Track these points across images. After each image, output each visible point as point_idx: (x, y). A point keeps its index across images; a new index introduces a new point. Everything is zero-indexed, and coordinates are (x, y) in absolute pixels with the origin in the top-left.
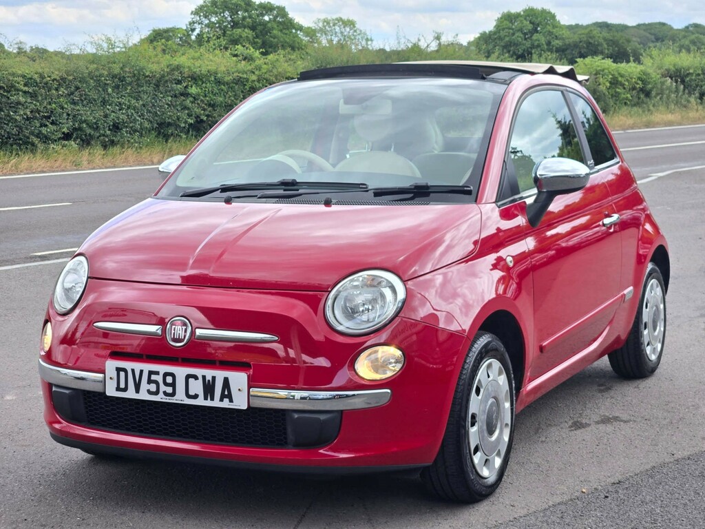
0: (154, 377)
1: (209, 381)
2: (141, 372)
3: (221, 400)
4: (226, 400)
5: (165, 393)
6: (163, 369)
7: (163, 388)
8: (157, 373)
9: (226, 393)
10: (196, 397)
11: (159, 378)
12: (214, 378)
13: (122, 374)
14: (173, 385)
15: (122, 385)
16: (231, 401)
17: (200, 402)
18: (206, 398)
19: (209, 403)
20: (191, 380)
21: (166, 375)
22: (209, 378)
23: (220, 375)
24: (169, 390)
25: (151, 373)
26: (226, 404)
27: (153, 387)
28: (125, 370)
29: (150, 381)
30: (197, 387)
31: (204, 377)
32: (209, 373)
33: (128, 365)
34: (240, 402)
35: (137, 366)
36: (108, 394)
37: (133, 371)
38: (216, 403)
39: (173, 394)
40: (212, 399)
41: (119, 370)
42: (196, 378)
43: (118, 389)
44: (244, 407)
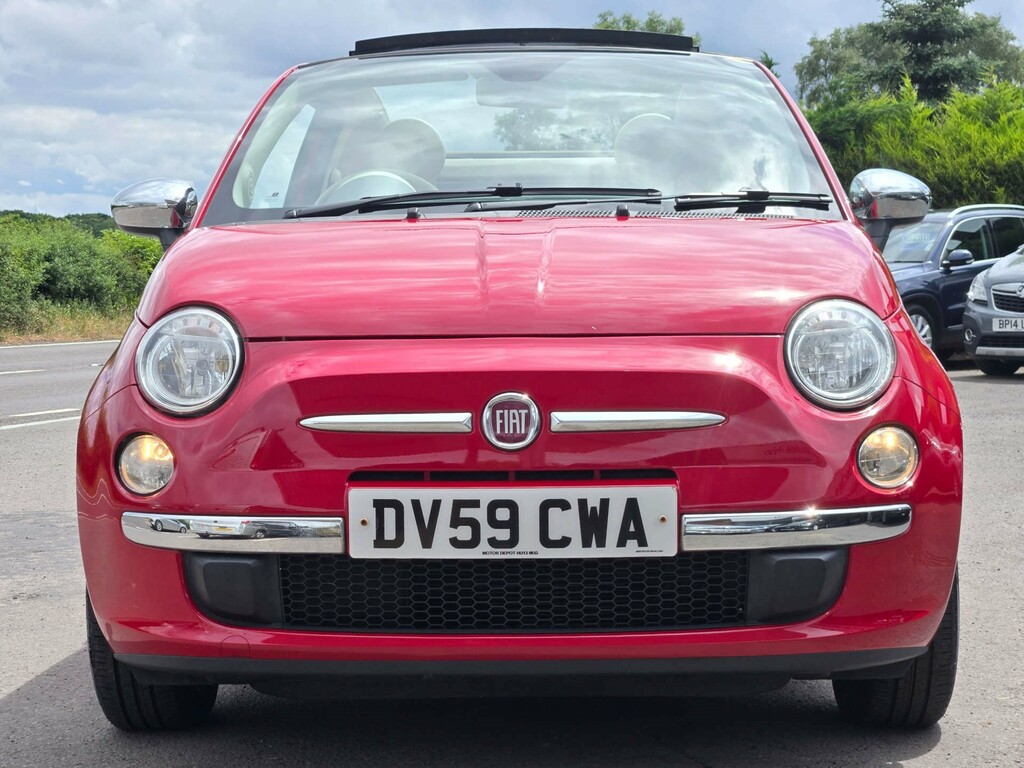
0: (465, 513)
1: (594, 509)
2: (436, 504)
3: (621, 543)
4: (632, 544)
5: (493, 542)
6: (486, 494)
7: (487, 531)
8: (475, 504)
9: (632, 529)
10: (564, 542)
11: (480, 514)
12: (605, 503)
13: (390, 514)
14: (513, 524)
15: (390, 534)
16: (643, 543)
17: (575, 551)
18: (586, 544)
19: (594, 552)
20: (554, 512)
21: (494, 505)
22: (594, 502)
23: (618, 496)
24: (504, 535)
25: (458, 505)
26: (631, 550)
27: (464, 533)
28: (397, 505)
29: (456, 521)
30: (566, 523)
31: (583, 503)
32: (593, 494)
33: (404, 495)
34: (662, 544)
35: (426, 495)
36: (354, 554)
37: (416, 504)
38: (611, 550)
39: (513, 542)
40: (601, 543)
41: (379, 505)
42: (564, 505)
43: (380, 542)
44: (672, 552)
